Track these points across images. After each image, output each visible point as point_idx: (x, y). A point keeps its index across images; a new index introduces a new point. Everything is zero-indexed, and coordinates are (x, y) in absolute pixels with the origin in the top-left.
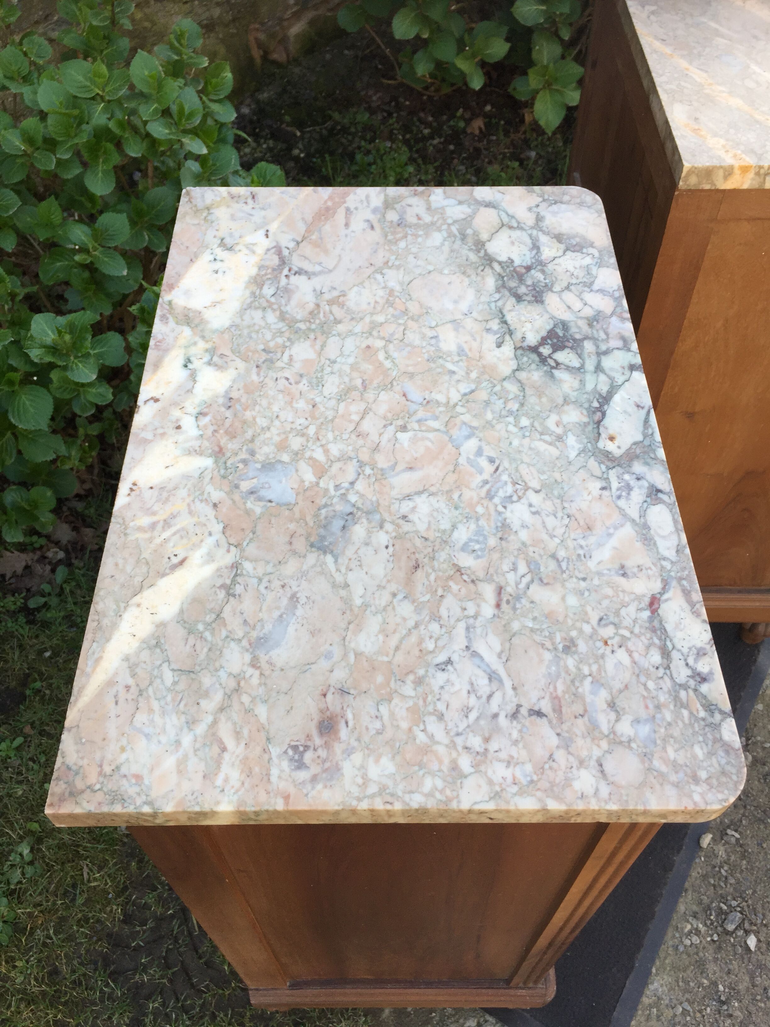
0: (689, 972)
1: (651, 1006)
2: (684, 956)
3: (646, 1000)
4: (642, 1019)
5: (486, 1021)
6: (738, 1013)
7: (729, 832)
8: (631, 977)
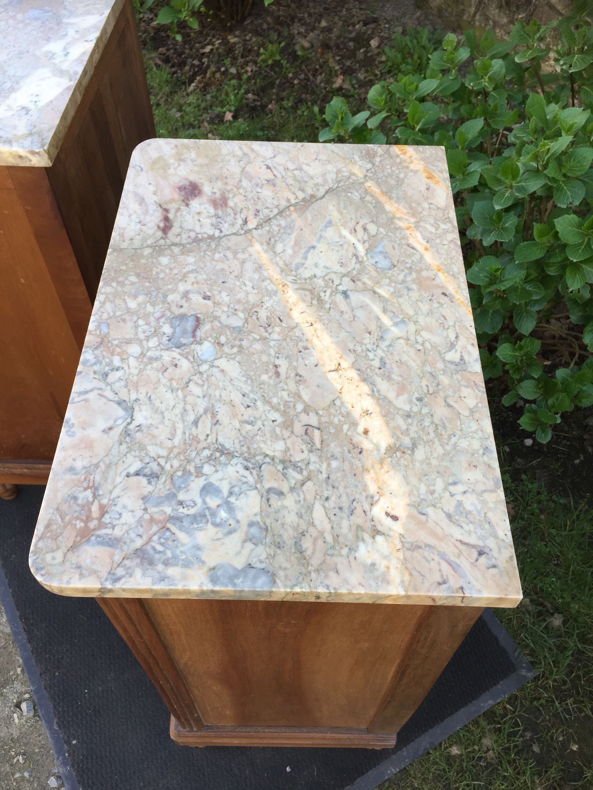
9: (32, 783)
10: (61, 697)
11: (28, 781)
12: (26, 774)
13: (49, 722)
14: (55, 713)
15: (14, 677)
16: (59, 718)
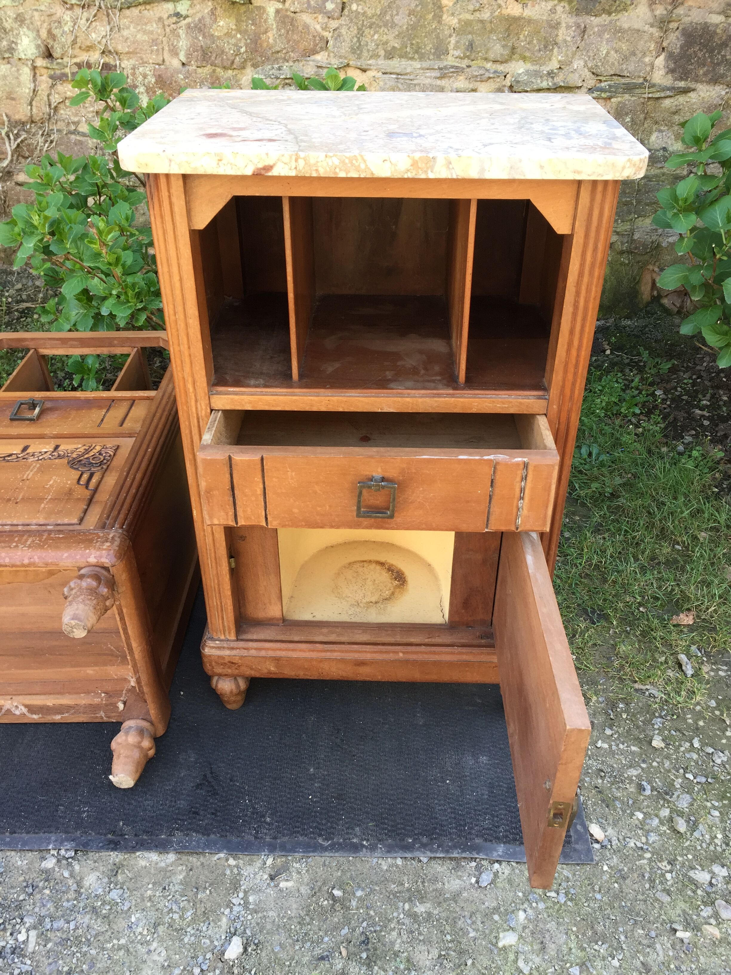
9: (372, 891)
10: (298, 824)
12: (359, 893)
13: (316, 848)
14: (311, 838)
15: (235, 871)
16: (320, 835)
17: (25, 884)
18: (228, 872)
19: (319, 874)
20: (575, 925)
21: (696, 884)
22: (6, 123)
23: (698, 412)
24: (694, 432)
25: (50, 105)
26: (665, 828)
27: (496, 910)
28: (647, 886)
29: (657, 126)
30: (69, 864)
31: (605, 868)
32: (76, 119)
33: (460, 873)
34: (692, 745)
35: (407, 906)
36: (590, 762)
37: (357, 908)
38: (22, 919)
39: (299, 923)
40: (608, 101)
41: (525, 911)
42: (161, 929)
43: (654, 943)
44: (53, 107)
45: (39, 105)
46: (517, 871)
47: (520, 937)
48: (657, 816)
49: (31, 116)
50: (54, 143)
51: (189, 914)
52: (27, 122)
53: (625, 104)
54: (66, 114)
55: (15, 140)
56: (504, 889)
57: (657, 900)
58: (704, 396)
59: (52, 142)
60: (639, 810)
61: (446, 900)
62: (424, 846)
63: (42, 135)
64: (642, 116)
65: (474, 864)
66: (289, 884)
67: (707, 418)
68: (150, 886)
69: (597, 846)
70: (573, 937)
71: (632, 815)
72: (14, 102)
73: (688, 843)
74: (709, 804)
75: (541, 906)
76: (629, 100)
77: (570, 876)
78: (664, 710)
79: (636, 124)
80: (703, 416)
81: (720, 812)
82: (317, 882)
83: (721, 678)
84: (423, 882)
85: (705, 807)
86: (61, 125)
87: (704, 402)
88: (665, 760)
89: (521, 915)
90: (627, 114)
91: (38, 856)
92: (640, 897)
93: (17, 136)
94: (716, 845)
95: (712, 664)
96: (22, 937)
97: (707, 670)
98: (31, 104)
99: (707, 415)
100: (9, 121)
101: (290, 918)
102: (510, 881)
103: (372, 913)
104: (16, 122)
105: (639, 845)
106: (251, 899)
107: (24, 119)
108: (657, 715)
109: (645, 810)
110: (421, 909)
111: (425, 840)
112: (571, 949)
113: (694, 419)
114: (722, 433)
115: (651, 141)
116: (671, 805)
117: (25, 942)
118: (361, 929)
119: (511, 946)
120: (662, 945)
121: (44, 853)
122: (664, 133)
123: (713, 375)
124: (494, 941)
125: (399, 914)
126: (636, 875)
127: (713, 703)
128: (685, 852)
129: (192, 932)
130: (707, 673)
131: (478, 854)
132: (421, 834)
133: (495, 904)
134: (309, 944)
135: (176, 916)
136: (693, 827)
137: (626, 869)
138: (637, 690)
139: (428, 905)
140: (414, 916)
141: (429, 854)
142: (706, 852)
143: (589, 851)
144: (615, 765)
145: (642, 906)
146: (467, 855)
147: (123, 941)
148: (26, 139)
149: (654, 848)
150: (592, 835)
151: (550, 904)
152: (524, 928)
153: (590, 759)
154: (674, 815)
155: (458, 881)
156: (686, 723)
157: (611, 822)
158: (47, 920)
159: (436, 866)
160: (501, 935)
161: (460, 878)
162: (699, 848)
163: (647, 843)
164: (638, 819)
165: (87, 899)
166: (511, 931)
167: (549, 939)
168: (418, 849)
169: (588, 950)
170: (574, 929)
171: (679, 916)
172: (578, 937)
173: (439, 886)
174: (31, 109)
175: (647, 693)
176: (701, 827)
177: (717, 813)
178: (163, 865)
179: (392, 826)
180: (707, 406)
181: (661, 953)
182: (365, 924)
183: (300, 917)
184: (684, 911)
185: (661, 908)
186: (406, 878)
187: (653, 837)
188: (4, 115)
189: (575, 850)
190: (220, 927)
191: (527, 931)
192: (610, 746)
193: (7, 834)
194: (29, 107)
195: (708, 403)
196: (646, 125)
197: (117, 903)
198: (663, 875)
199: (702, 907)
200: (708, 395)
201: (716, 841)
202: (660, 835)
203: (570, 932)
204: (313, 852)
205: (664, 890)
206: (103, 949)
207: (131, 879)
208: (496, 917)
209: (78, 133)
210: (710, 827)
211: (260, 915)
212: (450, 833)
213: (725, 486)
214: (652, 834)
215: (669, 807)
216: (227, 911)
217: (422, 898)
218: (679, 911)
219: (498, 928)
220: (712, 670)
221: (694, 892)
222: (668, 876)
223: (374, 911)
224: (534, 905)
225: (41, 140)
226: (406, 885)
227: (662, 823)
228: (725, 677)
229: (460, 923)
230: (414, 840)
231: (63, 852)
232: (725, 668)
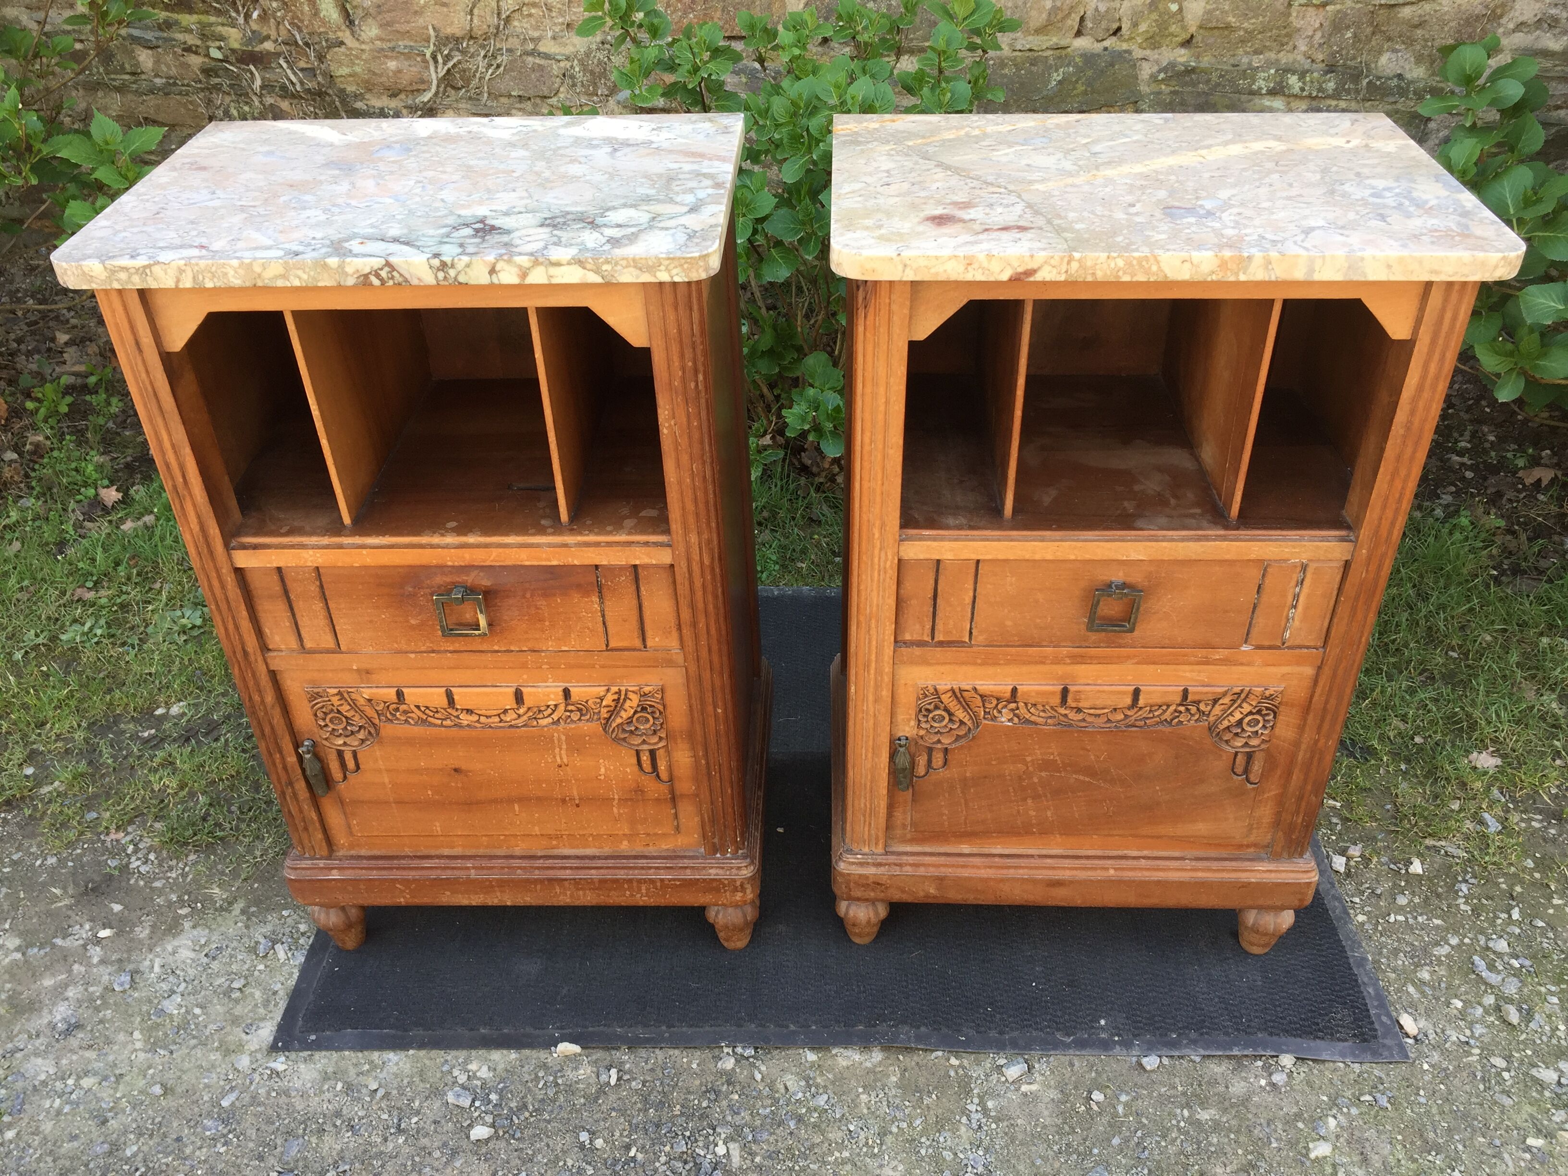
0: (422, 1085)
1: (371, 1062)
2: (439, 1075)
3: (375, 1056)
4: (354, 1061)
5: (309, 937)
6: (391, 1145)
7: (613, 1072)
8: (393, 1032)
9: (1139, 1095)
10: (1027, 1017)
11: (1135, 1099)
12: (1124, 1098)
13: (1057, 1045)
14: (1048, 1033)
15: (961, 1072)
16: (1058, 1030)
17: (704, 1088)
18: (952, 1073)
19: (1067, 1076)
20: (1400, 1133)
21: (1541, 1085)
22: (433, 40)
23: (1456, 458)
24: (1453, 489)
25: (499, 14)
26: (1492, 1019)
27: (1298, 1116)
28: (1481, 1087)
29: (1389, 44)
30: (753, 1065)
31: (1426, 1067)
32: (536, 34)
33: (1243, 1074)
34: (1510, 916)
35: (1186, 1113)
36: (1383, 939)
37: (1125, 1116)
38: (714, 1129)
39: (1058, 1133)
40: (1321, 9)
41: (1335, 1118)
42: (889, 1139)
43: (1500, 1152)
44: (504, 16)
45: (483, 14)
46: (1315, 1072)
47: (1335, 1148)
48: (1480, 1004)
49: (471, 30)
50: (502, 68)
51: (918, 1122)
52: (463, 38)
53: (1346, 14)
54: (522, 27)
55: (444, 64)
56: (1303, 1092)
57: (1496, 1103)
58: (1461, 435)
59: (498, 66)
60: (1456, 996)
61: (1232, 1105)
62: (1194, 1042)
63: (485, 56)
64: (1369, 30)
65: (1259, 1063)
66: (1034, 1087)
67: (1471, 468)
68: (861, 1090)
69: (1411, 1041)
70: (1399, 1147)
71: (1448, 1004)
72: (445, 9)
73: (1524, 1036)
74: (1543, 989)
75: (1354, 1111)
76: (1352, 9)
77: (1383, 1076)
78: (1468, 872)
79: (1360, 41)
80: (1463, 464)
81: (1559, 999)
82: (1066, 1084)
83: (1536, 830)
84: (1200, 1085)
85: (1539, 994)
86: (513, 43)
87: (1463, 444)
88: (1480, 937)
89: (1332, 1122)
90: (1348, 28)
91: (710, 1056)
92: (1473, 1100)
93: (447, 58)
94: (1559, 1038)
95: (1522, 812)
96: (721, 1150)
97: (1515, 821)
98: (471, 13)
99: (1469, 463)
100: (436, 37)
101: (1044, 1127)
102: (1309, 1084)
103: (1144, 1121)
104: (447, 38)
105: (1463, 1039)
106: (990, 1104)
107: (459, 33)
108: (1460, 879)
109: (1463, 997)
110: (1204, 1115)
111: (1193, 1035)
112: (1399, 1161)
113: (1450, 469)
114: (1494, 490)
115: (1380, 64)
116: (1496, 992)
117: (728, 1155)
118: (1136, 1139)
119: (1325, 1157)
120: (1511, 1154)
121: (716, 1052)
122: (1400, 54)
123: (1471, 402)
124: (1304, 1151)
125: (1179, 1122)
126: (1465, 1074)
127: (1530, 863)
128: (1521, 1046)
129: (928, 1143)
130: (1517, 824)
131: (1264, 1050)
132: (1187, 1028)
133: (1295, 1110)
134: (1075, 1156)
135: (904, 1125)
136: (1528, 1017)
137: (1451, 1067)
138: (1427, 847)
139: (1213, 1112)
140: (1198, 1124)
141: (1203, 1052)
142: (1548, 1046)
143: (1402, 1047)
144: (1416, 943)
145: (1478, 1110)
146: (1249, 1052)
147: (846, 1154)
148: (459, 62)
149: (1482, 1042)
150: (1401, 1027)
151: (1364, 1109)
152: (1338, 1137)
153: (1382, 935)
154: (1502, 1003)
155: (1243, 1084)
156: (1499, 889)
157: (1423, 1012)
158: (746, 1130)
159: (1212, 1066)
160: (1311, 1145)
161: (1245, 1079)
162: (1539, 1042)
163: (1473, 1036)
164: (1456, 1008)
165: (787, 1105)
166: (1322, 1142)
167: (1370, 1149)
168: (1187, 1046)
169: (1421, 1161)
170: (1400, 1137)
171: (1527, 1121)
172: (1405, 1147)
173: (1221, 1089)
174: (471, 20)
175: (1443, 852)
176: (1537, 1016)
177: (1555, 1000)
178: (868, 1065)
179: (1148, 1019)
180: (1467, 450)
181: (1510, 1164)
182: (1139, 1134)
183: (1057, 1126)
184: (1531, 1116)
185: (1502, 1112)
186: (1177, 1080)
187: (1479, 1030)
188: (430, 27)
189: (1384, 1046)
190: (959, 1137)
191: (1341, 1140)
192: (1407, 918)
193: (664, 1028)
194: (469, 17)
195: (1469, 446)
196: (1373, 43)
197: (826, 1110)
198: (1499, 1074)
199: (1554, 1111)
200: (1467, 434)
201: (1558, 1033)
202: (1488, 1027)
203: (1394, 1141)
204: (1053, 1049)
205: (1503, 1092)
206: (825, 1163)
207: (833, 1083)
208: (1300, 1125)
209: (539, 54)
210: (1549, 1016)
211: (1005, 1124)
212: (1224, 1027)
213: (1506, 567)
214: (1478, 1026)
215: (1492, 993)
216: (964, 1120)
217: (1203, 1103)
218: (1525, 1116)
219: (1306, 1138)
220: (1522, 820)
221: (1541, 1093)
222: (1506, 1075)
223: (1147, 1118)
224: (1345, 1110)
225: (482, 64)
226: (1180, 1088)
227: (1487, 1012)
228: (1540, 829)
229: (1256, 1132)
230: (1179, 1035)
231: (739, 1050)
232: (1539, 817)
